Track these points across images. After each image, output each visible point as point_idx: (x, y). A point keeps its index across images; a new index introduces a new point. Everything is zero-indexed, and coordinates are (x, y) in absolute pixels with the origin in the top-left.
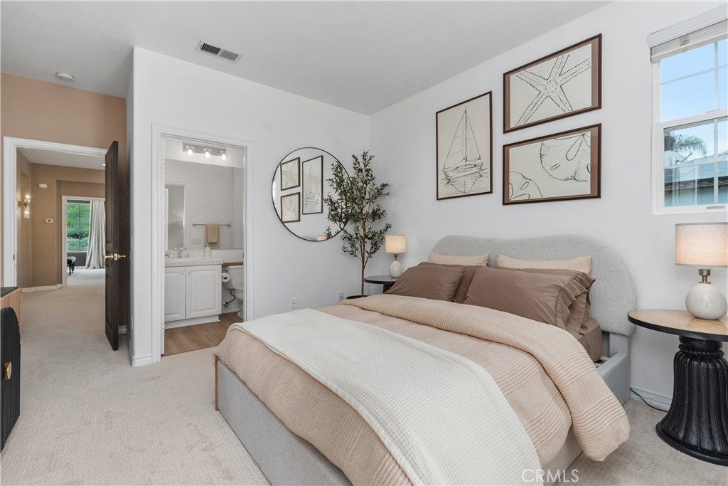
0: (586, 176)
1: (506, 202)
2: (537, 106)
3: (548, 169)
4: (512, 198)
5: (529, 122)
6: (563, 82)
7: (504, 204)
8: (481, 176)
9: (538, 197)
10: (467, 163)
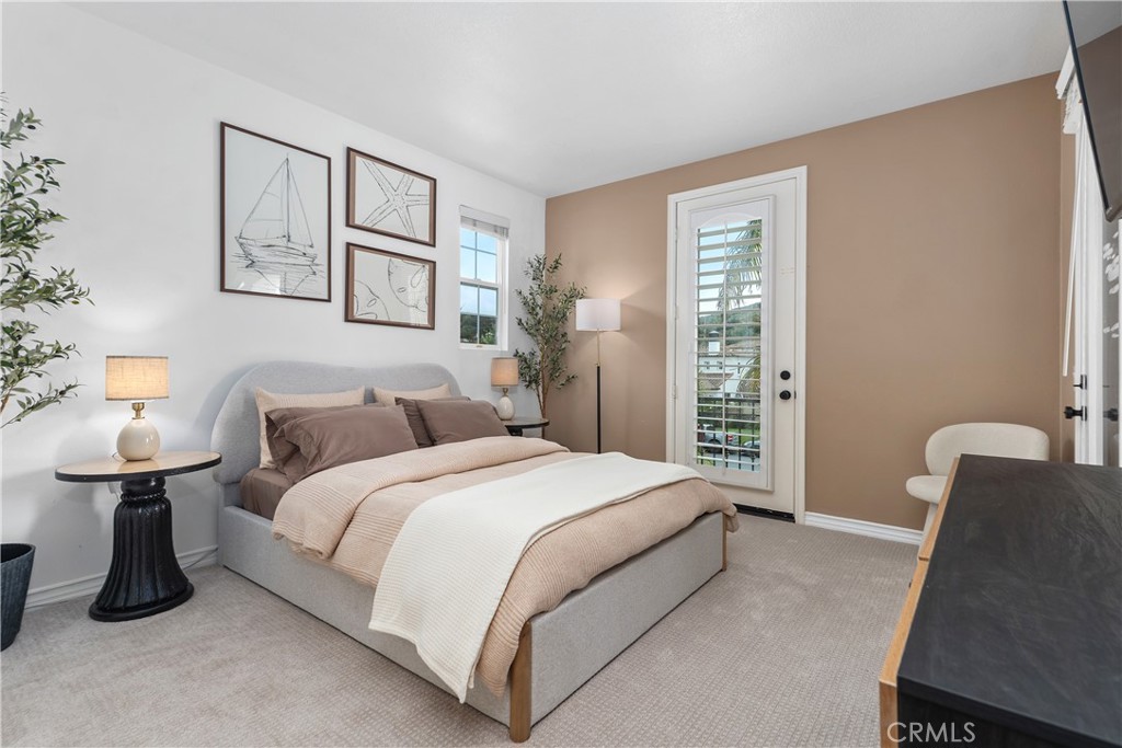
0: (424, 306)
1: (349, 318)
2: (385, 214)
3: (395, 290)
4: (357, 315)
5: (376, 227)
6: (410, 203)
7: (347, 320)
8: (314, 273)
9: (385, 319)
10: (290, 245)
